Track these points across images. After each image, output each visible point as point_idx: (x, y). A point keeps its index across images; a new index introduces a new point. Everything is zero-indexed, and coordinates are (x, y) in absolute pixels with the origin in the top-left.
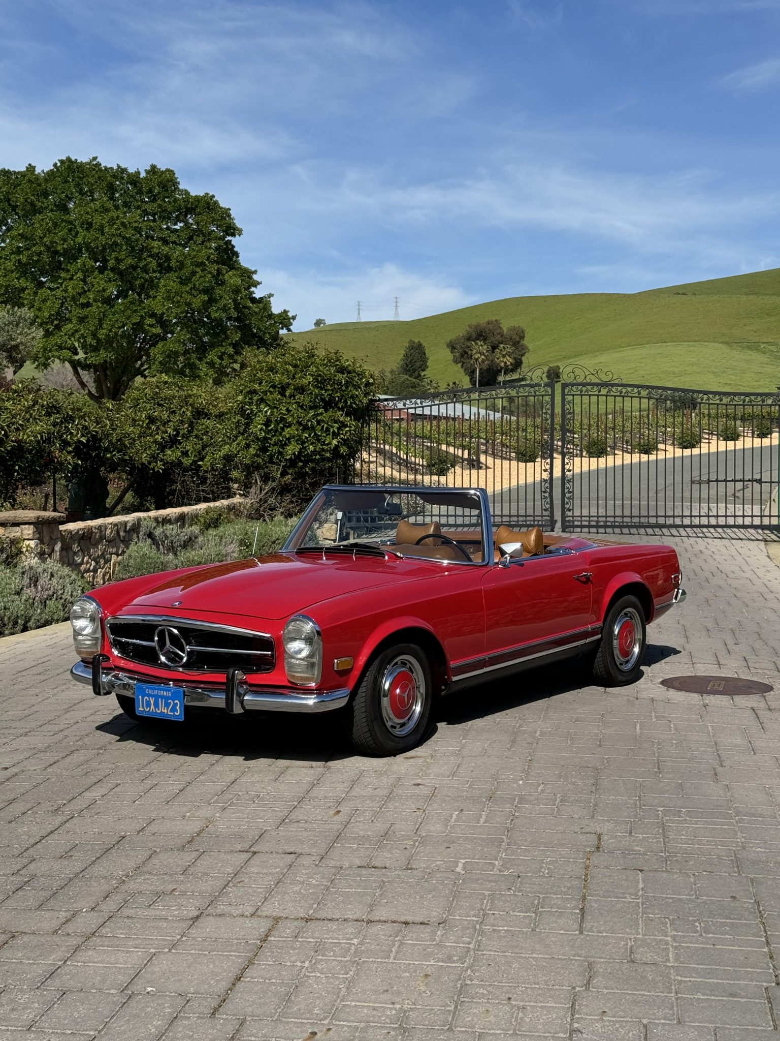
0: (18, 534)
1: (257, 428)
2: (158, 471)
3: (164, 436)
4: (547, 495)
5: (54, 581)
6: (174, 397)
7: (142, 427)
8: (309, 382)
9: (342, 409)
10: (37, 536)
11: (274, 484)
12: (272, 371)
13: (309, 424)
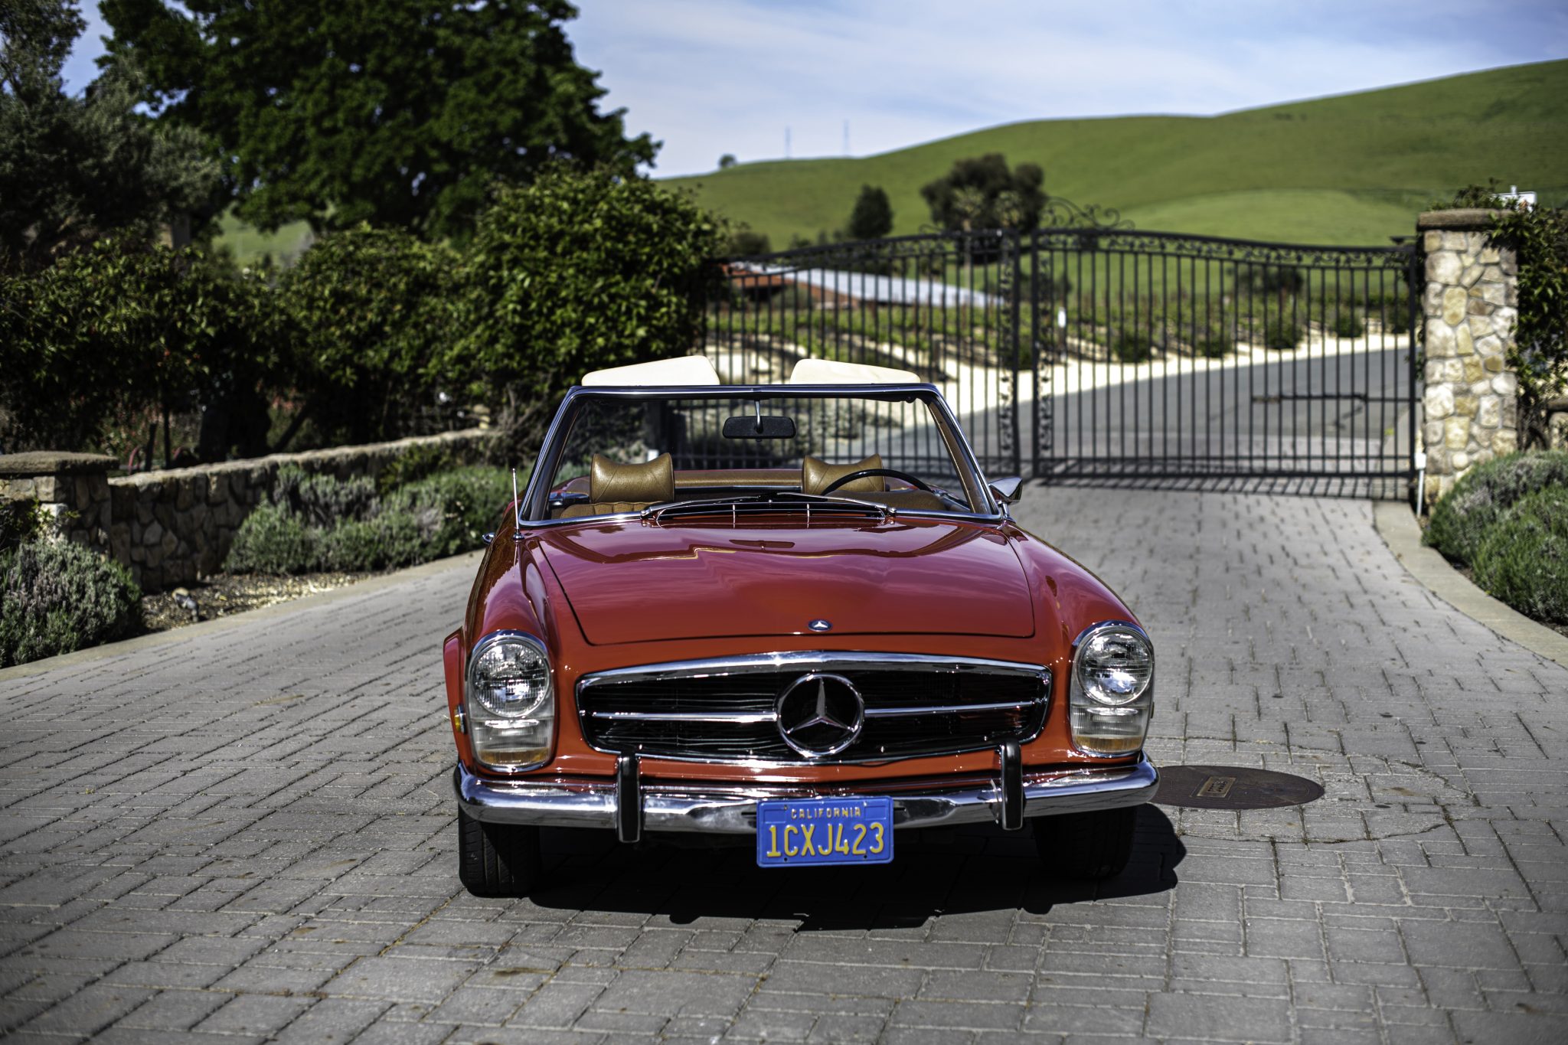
0: (31, 493)
1: (508, 307)
2: (347, 385)
3: (362, 324)
4: (1008, 422)
5: (64, 577)
6: (379, 260)
7: (324, 310)
8: (596, 230)
9: (654, 275)
10: (63, 496)
11: (539, 405)
12: (534, 212)
13: (596, 300)
